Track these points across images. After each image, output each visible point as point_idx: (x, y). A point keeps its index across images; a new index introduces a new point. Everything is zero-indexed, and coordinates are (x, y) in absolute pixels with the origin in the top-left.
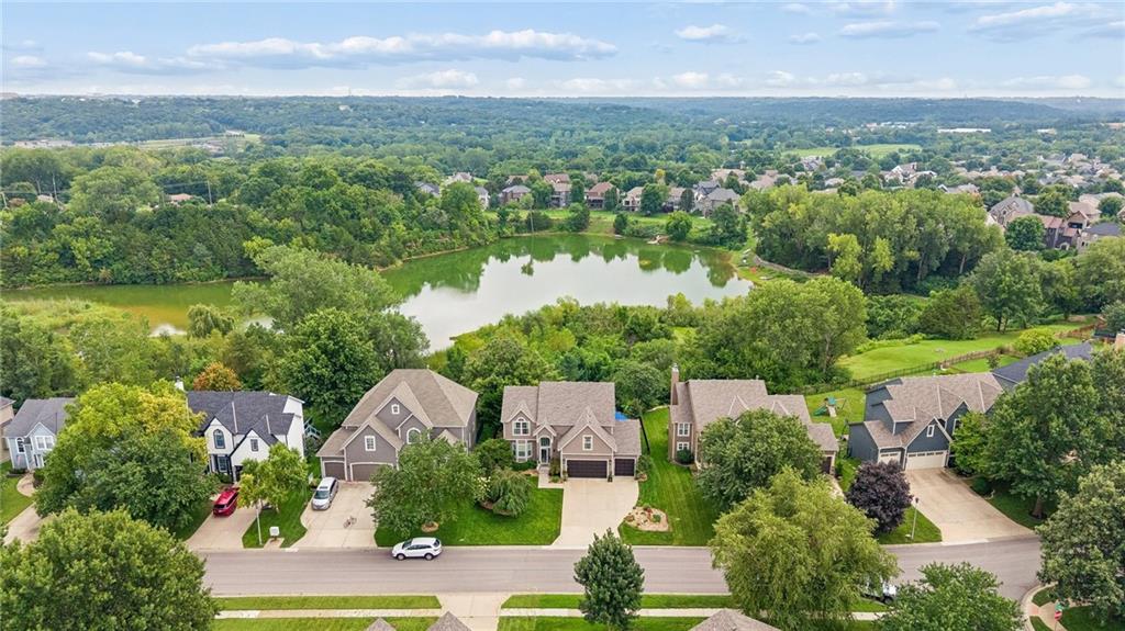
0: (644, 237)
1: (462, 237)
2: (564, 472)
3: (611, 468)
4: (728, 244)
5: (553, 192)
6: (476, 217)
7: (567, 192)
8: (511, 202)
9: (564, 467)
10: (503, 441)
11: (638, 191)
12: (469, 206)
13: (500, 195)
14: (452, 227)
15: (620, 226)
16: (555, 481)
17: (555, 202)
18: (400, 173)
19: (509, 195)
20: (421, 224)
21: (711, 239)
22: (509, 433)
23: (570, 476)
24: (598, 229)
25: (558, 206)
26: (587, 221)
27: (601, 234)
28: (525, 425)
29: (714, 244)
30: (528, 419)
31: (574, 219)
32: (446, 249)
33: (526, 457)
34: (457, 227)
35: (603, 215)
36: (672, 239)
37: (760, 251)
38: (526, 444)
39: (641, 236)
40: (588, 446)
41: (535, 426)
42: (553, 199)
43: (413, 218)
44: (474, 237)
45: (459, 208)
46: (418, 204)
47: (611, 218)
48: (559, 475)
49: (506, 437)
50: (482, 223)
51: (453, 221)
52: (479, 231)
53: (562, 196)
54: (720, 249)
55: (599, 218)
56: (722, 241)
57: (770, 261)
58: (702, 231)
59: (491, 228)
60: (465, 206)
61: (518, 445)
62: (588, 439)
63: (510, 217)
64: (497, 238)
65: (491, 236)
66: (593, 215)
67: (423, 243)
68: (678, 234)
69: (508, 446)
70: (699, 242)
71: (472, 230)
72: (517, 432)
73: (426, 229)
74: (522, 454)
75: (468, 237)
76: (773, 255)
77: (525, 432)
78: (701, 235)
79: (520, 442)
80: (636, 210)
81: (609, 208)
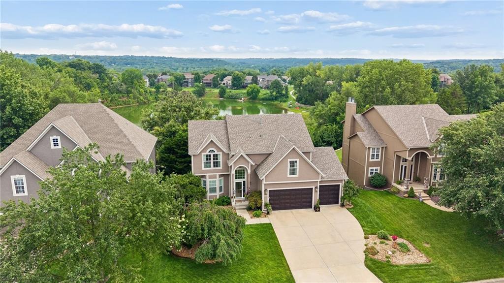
0: (235, 98)
1: (134, 98)
2: (266, 205)
3: (316, 197)
4: (280, 100)
5: (184, 78)
6: (142, 88)
7: (192, 79)
8: (161, 83)
9: (265, 199)
10: (191, 176)
11: (230, 78)
12: (138, 82)
13: (156, 80)
14: (128, 92)
15: (222, 94)
16: (258, 216)
17: (186, 84)
18: (97, 65)
19: (160, 80)
20: (110, 90)
21: (270, 97)
22: (198, 167)
23: (274, 209)
24: (210, 96)
25: (187, 86)
26: (204, 92)
27: (212, 98)
28: (216, 156)
29: (272, 100)
30: (219, 149)
31: (197, 91)
32: (125, 104)
33: (218, 194)
34: (131, 92)
35: (212, 89)
36: (250, 99)
37: (299, 100)
38: (217, 179)
39: (233, 99)
40: (293, 172)
41: (227, 156)
42: (185, 82)
43: (105, 87)
44: (142, 98)
45: (132, 82)
46: (108, 80)
47: (217, 91)
48: (260, 208)
49: (194, 171)
50: (146, 92)
51: (129, 89)
52: (144, 96)
53: (190, 81)
54: (276, 102)
55: (210, 91)
56: (276, 98)
57: (305, 104)
58: (265, 94)
59: (151, 95)
60: (136, 82)
61: (208, 180)
62: (293, 164)
63: (161, 90)
64: (155, 100)
65: (151, 98)
66: (207, 90)
67: (111, 101)
68: (253, 96)
69: (197, 182)
70: (263, 99)
71: (140, 95)
72: (207, 164)
73: (112, 93)
74: (213, 190)
75: (138, 98)
76: (306, 101)
77: (216, 164)
78: (265, 96)
79: (210, 177)
80: (229, 87)
81: (215, 86)
